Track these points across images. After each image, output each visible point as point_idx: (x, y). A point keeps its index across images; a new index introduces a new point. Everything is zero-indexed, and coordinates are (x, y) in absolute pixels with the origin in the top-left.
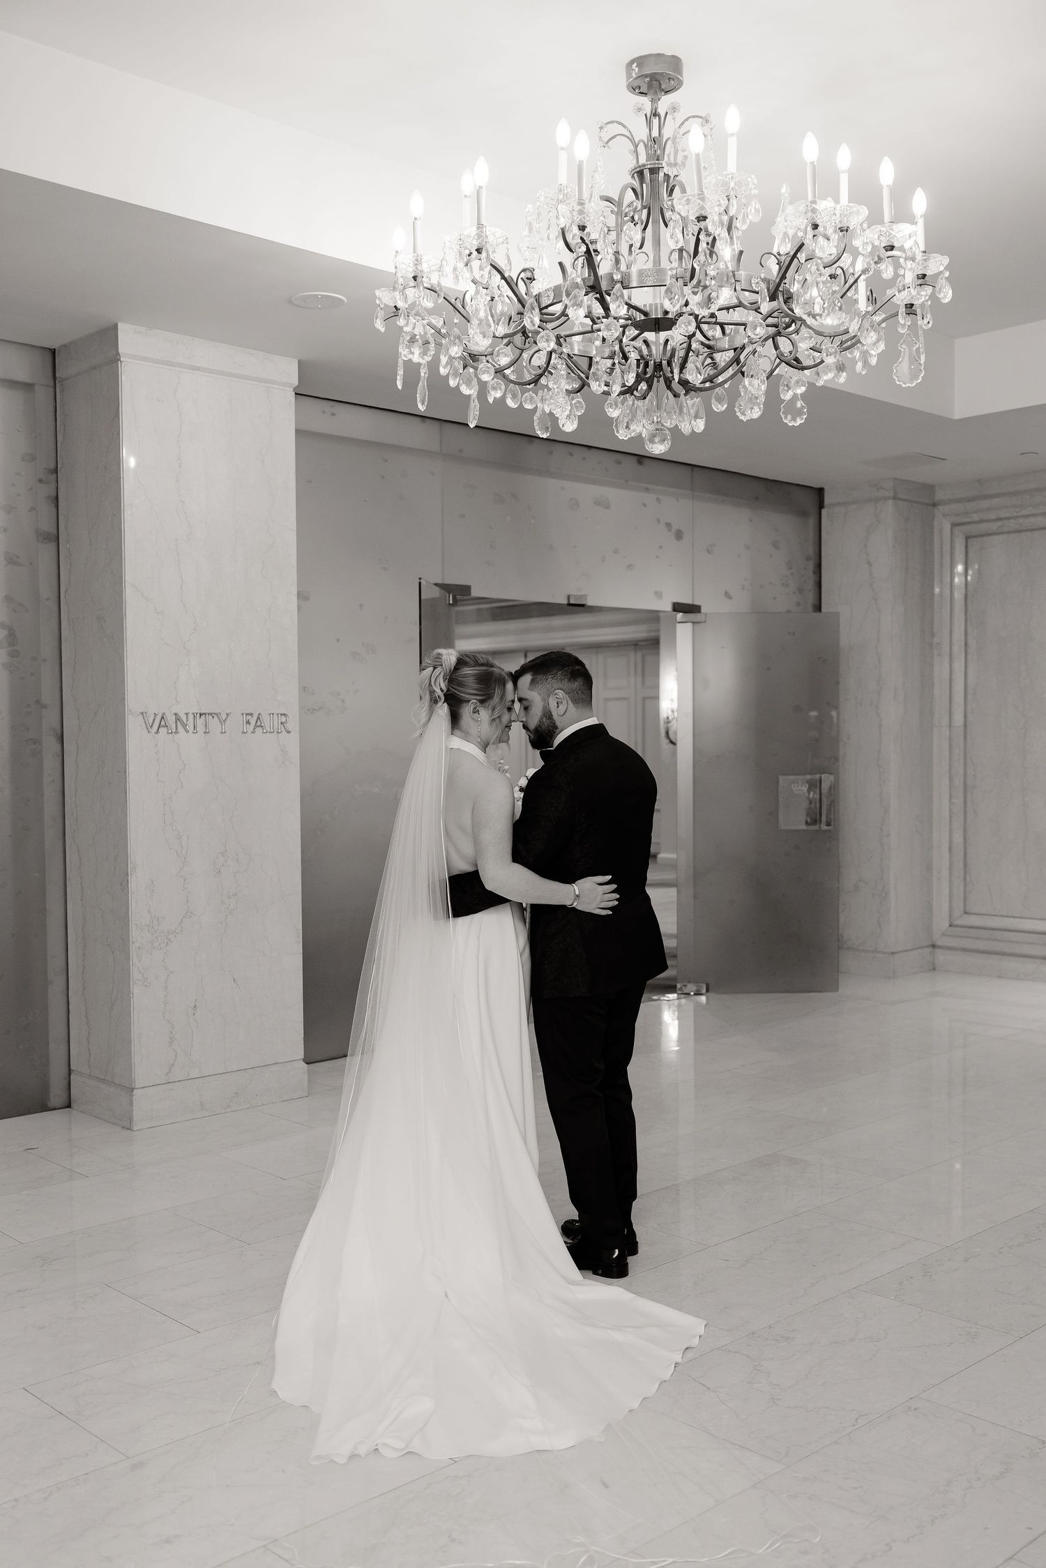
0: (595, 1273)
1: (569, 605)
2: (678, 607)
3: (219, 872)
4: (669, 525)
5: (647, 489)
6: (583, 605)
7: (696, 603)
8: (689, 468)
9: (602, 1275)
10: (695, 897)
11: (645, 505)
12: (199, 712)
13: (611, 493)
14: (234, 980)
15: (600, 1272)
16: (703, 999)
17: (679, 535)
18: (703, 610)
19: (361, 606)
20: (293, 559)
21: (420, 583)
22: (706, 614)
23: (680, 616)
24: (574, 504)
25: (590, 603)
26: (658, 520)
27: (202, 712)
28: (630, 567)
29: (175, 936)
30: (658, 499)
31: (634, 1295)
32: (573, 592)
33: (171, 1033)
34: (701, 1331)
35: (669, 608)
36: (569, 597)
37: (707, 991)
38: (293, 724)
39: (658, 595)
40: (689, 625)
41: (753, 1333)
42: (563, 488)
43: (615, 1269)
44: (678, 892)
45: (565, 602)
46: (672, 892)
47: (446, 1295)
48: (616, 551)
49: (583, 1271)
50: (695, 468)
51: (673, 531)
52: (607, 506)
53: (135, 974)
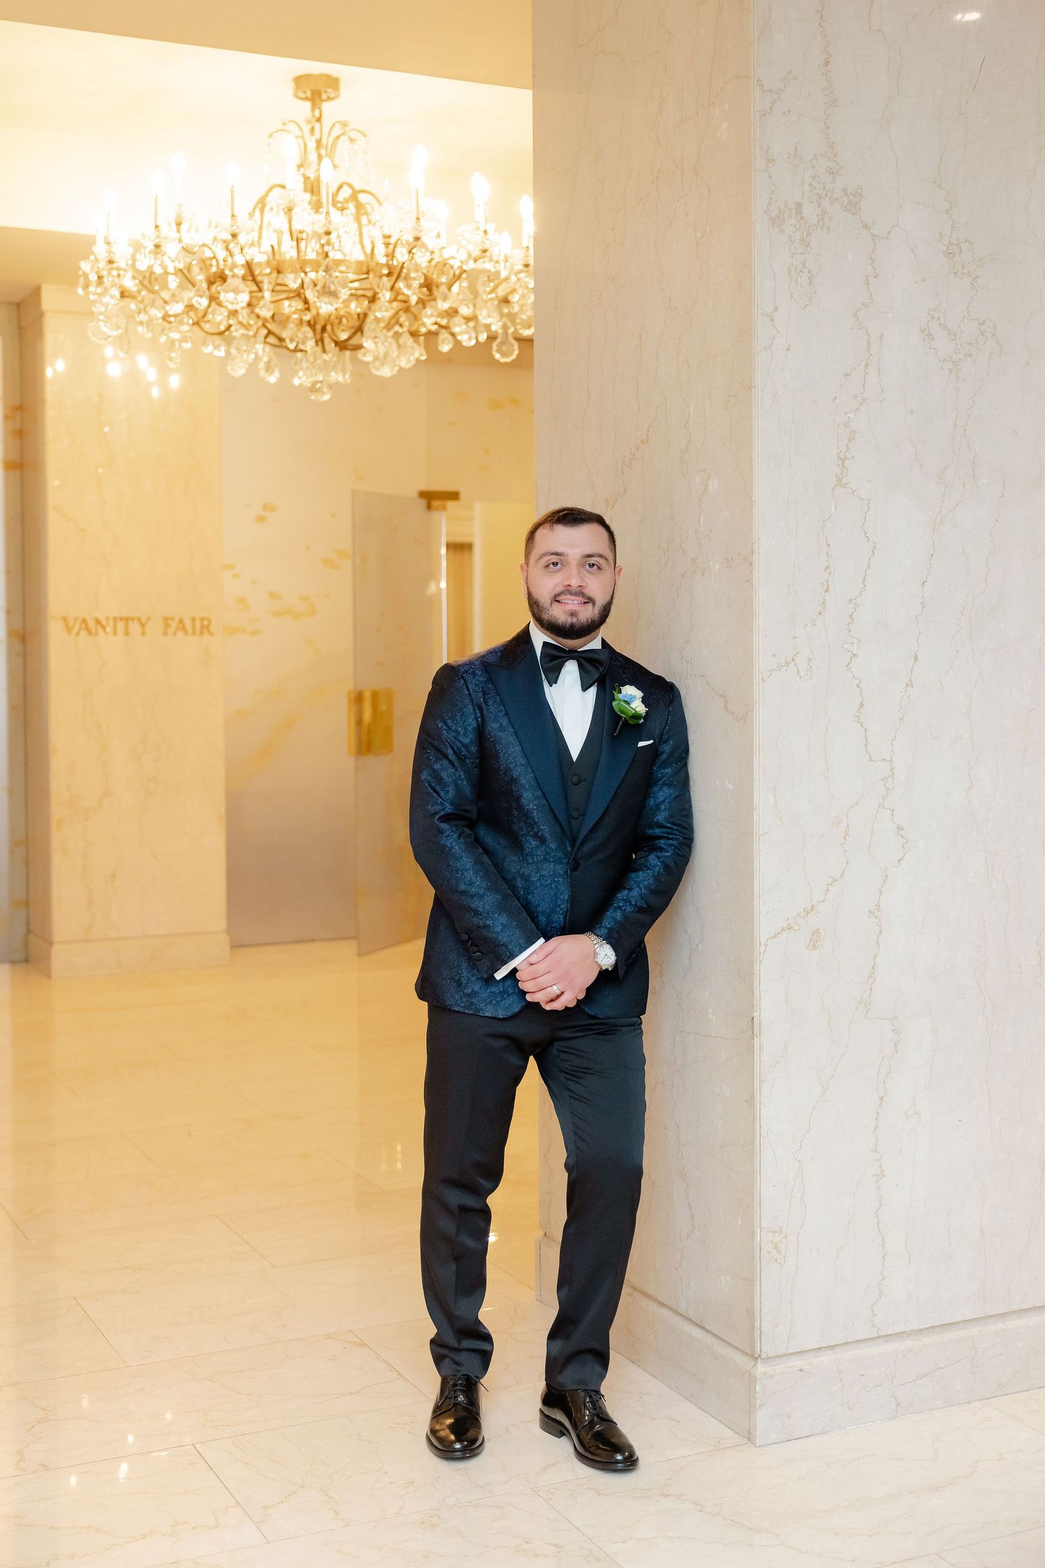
3: (139, 758)
12: (119, 616)
27: (124, 615)
29: (95, 813)
33: (90, 897)
38: (217, 626)
53: (55, 843)
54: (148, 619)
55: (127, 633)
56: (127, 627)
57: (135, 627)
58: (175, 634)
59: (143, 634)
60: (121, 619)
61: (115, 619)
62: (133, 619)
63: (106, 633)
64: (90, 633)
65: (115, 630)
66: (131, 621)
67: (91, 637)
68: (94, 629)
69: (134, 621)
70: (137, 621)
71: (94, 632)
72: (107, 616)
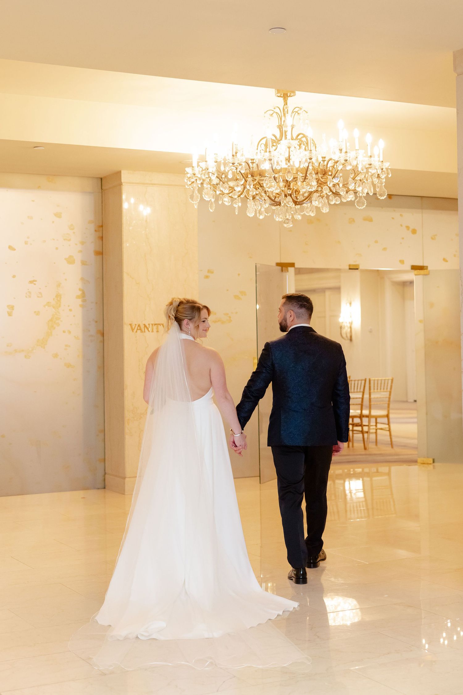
1: (350, 269)
2: (414, 267)
4: (408, 228)
6: (357, 269)
7: (425, 265)
11: (393, 218)
12: (154, 323)
13: (374, 214)
17: (414, 232)
18: (429, 269)
23: (415, 271)
24: (352, 221)
25: (361, 267)
26: (401, 225)
27: (156, 323)
28: (385, 249)
30: (401, 215)
32: (352, 262)
35: (409, 268)
36: (350, 265)
39: (402, 261)
40: (421, 277)
42: (345, 213)
45: (347, 267)
48: (376, 242)
50: (423, 198)
51: (410, 230)
52: (371, 221)
55: (158, 332)
56: (158, 329)
57: (162, 328)
60: (154, 325)
61: (152, 325)
63: (149, 331)
65: (153, 330)
66: (159, 325)
67: (142, 333)
68: (143, 329)
69: (160, 325)
70: (161, 325)
71: (143, 331)
72: (149, 323)
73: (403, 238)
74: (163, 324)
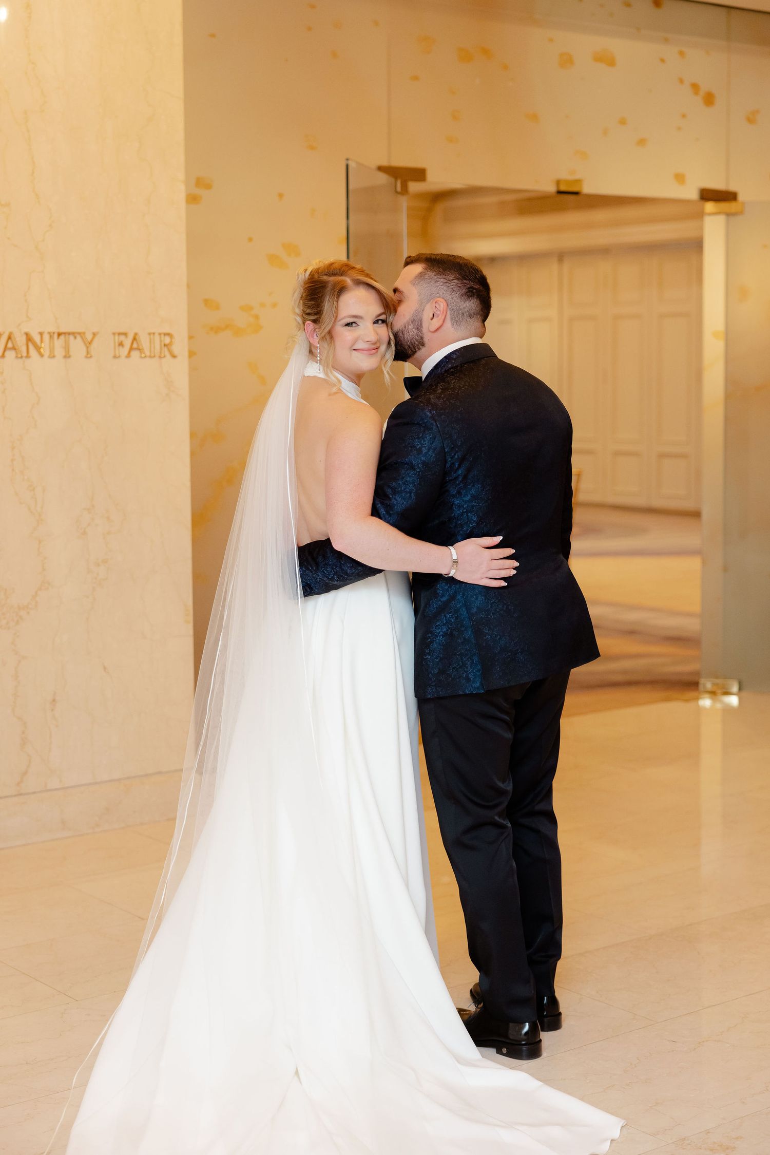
0: (499, 1052)
1: (560, 192)
2: (707, 195)
3: (84, 533)
4: (695, 87)
5: (666, 40)
6: (576, 193)
7: (732, 188)
8: (724, 10)
9: (509, 1055)
10: (725, 569)
11: (663, 61)
12: (56, 331)
13: (618, 46)
14: (105, 668)
15: (505, 1050)
16: (733, 700)
17: (709, 99)
18: (741, 197)
19: (281, 196)
20: (180, 135)
21: (347, 166)
22: (743, 203)
23: (710, 206)
24: (566, 61)
25: (587, 189)
26: (681, 81)
27: (62, 330)
28: (642, 142)
29: (28, 613)
30: (682, 54)
31: (541, 1083)
32: (564, 175)
33: (23, 733)
34: (616, 1134)
35: (694, 195)
36: (558, 182)
37: (740, 689)
38: (181, 346)
39: (680, 178)
40: (721, 219)
41: (684, 1139)
42: (551, 40)
43: (524, 1048)
44: (704, 563)
45: (552, 189)
46: (695, 564)
47: (297, 1073)
48: (623, 122)
49: (483, 1049)
50: (733, 12)
51: (701, 94)
52: (610, 61)
54: (94, 334)
55: (67, 356)
56: (67, 349)
57: (77, 346)
58: (128, 356)
59: (88, 356)
60: (59, 334)
61: (51, 335)
62: (73, 334)
63: (42, 355)
64: (19, 357)
65: (52, 350)
66: (71, 337)
67: (20, 360)
68: (24, 349)
69: (75, 338)
70: (78, 337)
71: (25, 354)
72: (40, 330)
73: (684, 116)
74: (84, 333)
